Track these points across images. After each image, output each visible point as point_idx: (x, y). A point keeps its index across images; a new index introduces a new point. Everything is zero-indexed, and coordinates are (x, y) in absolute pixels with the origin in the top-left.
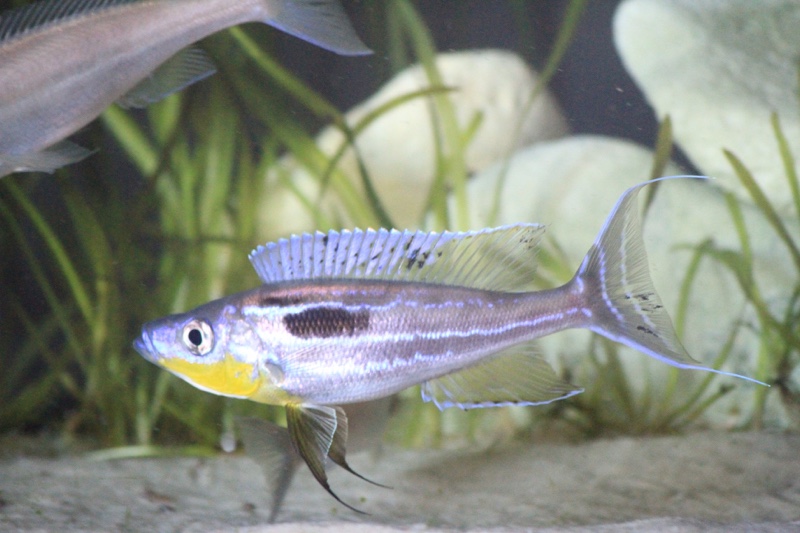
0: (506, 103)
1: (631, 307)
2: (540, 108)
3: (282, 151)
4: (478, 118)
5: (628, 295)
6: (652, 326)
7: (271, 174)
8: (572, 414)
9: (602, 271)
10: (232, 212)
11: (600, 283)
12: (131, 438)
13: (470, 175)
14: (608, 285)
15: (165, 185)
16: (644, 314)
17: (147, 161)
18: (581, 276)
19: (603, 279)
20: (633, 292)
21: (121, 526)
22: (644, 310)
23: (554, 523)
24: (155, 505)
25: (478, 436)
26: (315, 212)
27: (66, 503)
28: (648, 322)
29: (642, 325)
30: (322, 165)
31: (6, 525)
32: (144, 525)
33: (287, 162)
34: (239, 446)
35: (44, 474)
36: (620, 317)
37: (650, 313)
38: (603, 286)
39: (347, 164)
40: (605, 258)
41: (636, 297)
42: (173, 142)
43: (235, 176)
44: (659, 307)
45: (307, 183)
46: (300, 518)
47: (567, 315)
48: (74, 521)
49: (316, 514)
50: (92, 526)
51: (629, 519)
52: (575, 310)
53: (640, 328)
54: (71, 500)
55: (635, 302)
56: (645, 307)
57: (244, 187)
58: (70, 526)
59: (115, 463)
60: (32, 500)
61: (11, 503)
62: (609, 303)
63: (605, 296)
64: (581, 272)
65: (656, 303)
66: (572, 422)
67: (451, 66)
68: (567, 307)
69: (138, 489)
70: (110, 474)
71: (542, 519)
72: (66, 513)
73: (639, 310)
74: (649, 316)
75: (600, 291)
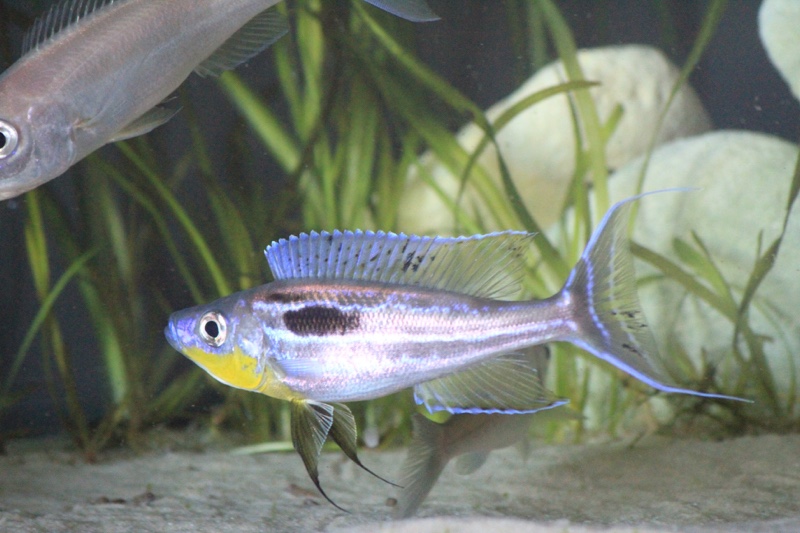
0: (647, 97)
1: (617, 323)
2: (680, 101)
3: (422, 148)
4: (619, 112)
5: (615, 311)
6: (637, 344)
7: (412, 171)
8: (715, 409)
9: (590, 286)
10: (373, 209)
11: (587, 297)
12: (275, 433)
13: (611, 172)
14: (596, 299)
15: (306, 181)
16: (629, 331)
17: (290, 159)
18: (568, 289)
19: (590, 293)
20: (620, 308)
21: (267, 521)
22: (630, 327)
23: (699, 519)
24: (299, 500)
25: (619, 431)
26: (455, 208)
27: (212, 497)
28: (632, 339)
29: (627, 343)
30: (463, 162)
31: (155, 518)
32: (290, 519)
33: (428, 158)
34: (382, 440)
35: (192, 469)
36: (606, 333)
37: (635, 331)
38: (591, 301)
39: (487, 160)
40: (593, 272)
41: (623, 313)
42: (315, 138)
43: (375, 174)
44: (643, 326)
45: (447, 180)
46: (443, 512)
47: (551, 326)
48: (221, 514)
49: (458, 510)
50: (239, 520)
51: (777, 516)
52: (559, 322)
53: (625, 346)
54: (218, 494)
55: (621, 318)
56: (632, 325)
57: (385, 183)
58: (218, 519)
59: (259, 457)
60: (182, 494)
61: (161, 497)
62: (595, 318)
63: (592, 310)
64: (568, 285)
65: (641, 322)
66: (715, 418)
67: (591, 61)
68: (551, 319)
69: (283, 483)
70: (256, 468)
71: (688, 516)
72: (211, 506)
73: (624, 327)
74: (634, 334)
75: (586, 305)
